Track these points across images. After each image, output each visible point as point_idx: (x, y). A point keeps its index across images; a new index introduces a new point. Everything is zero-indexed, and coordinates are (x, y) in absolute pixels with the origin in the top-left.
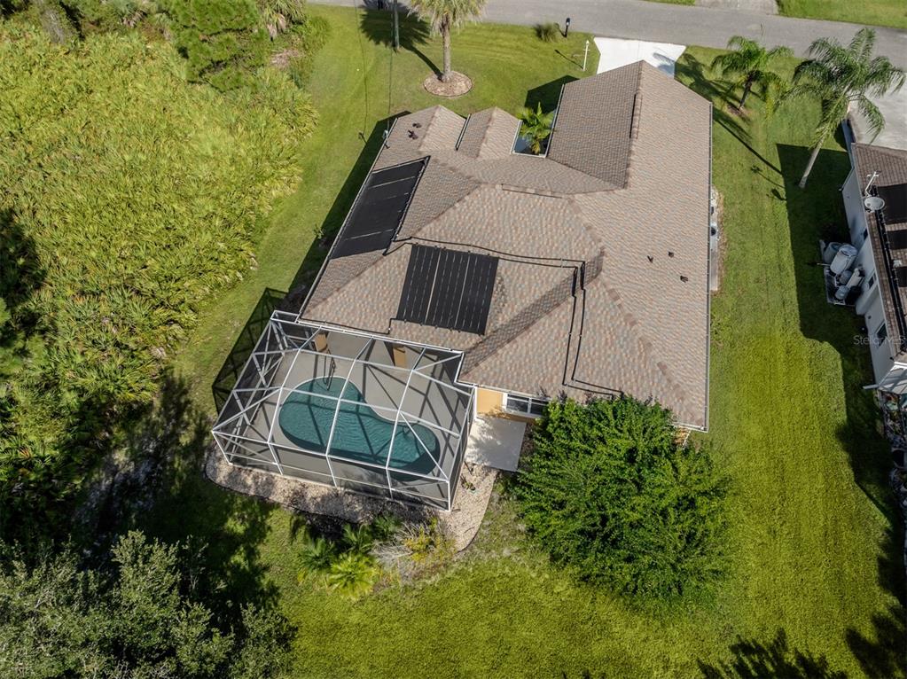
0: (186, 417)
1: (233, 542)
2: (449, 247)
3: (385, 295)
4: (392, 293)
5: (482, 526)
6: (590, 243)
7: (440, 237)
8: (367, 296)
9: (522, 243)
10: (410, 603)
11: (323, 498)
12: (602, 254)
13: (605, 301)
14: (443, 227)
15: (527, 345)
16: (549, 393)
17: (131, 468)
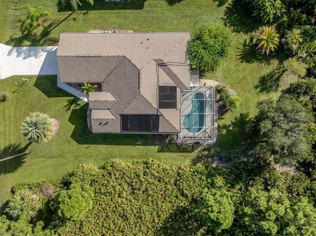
0: (200, 156)
2: (158, 99)
3: (172, 113)
5: (213, 80)
6: (151, 63)
7: (156, 102)
8: (172, 117)
9: (154, 80)
12: (154, 60)
15: (180, 75)
16: (188, 68)
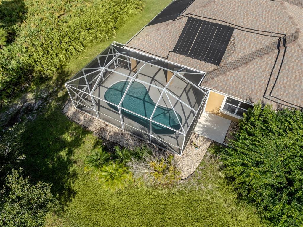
1: (63, 145)
3: (169, 40)
4: (173, 39)
6: (291, 26)
7: (204, 15)
8: (160, 39)
9: (250, 22)
10: (147, 201)
11: (115, 134)
12: (298, 31)
13: (298, 54)
14: (207, 11)
15: (244, 72)
16: (254, 100)
17: (33, 102)
